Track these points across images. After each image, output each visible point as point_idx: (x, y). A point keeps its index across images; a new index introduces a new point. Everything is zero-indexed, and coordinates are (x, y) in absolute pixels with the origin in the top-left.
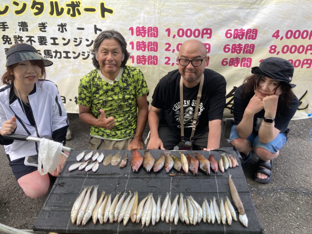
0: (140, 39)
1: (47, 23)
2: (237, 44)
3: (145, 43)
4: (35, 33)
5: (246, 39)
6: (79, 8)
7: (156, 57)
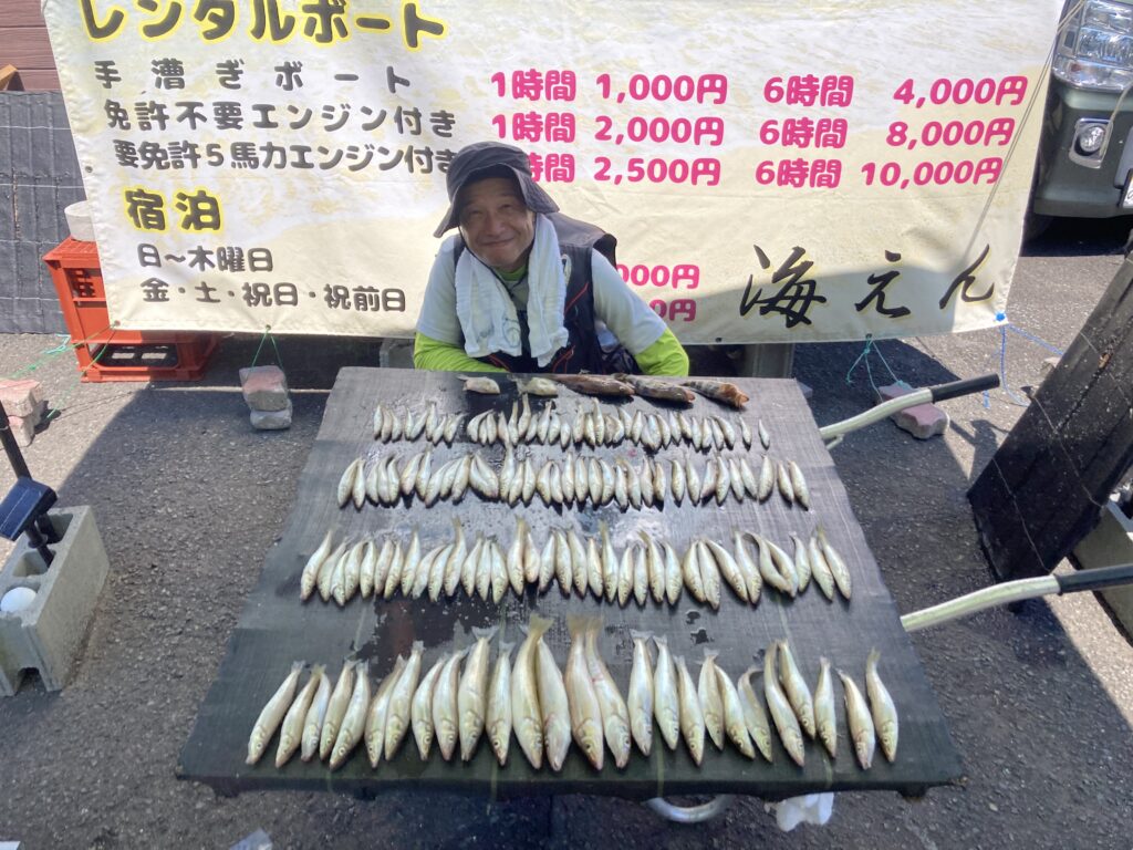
0: (525, 106)
1: (243, 63)
2: (798, 118)
3: (540, 117)
4: (206, 94)
5: (823, 103)
6: (342, 17)
7: (571, 157)
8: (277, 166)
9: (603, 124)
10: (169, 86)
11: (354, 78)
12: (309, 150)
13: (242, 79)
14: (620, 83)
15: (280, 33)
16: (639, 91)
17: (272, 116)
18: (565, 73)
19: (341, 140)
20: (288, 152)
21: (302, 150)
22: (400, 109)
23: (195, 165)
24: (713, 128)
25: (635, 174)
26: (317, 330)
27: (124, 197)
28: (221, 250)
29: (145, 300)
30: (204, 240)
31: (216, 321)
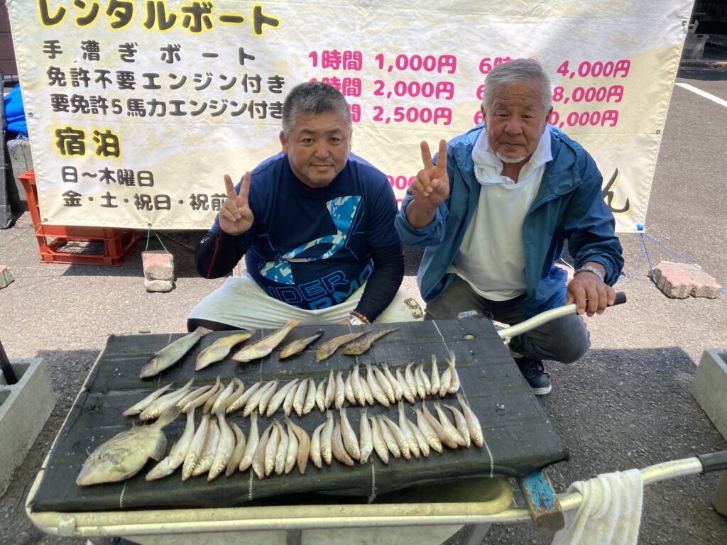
0: (330, 73)
1: (137, 45)
3: (339, 80)
4: (112, 65)
6: (209, 15)
7: (358, 106)
8: (159, 115)
9: (379, 85)
10: (91, 59)
11: (215, 56)
12: (183, 103)
13: (136, 56)
14: (390, 59)
15: (165, 25)
16: (402, 65)
17: (157, 81)
18: (355, 52)
19: (205, 96)
20: (168, 105)
21: (178, 104)
22: (246, 76)
23: (105, 113)
24: (448, 89)
25: (399, 117)
26: (184, 226)
27: (54, 134)
28: (120, 171)
29: (65, 205)
30: (109, 164)
31: (113, 221)
